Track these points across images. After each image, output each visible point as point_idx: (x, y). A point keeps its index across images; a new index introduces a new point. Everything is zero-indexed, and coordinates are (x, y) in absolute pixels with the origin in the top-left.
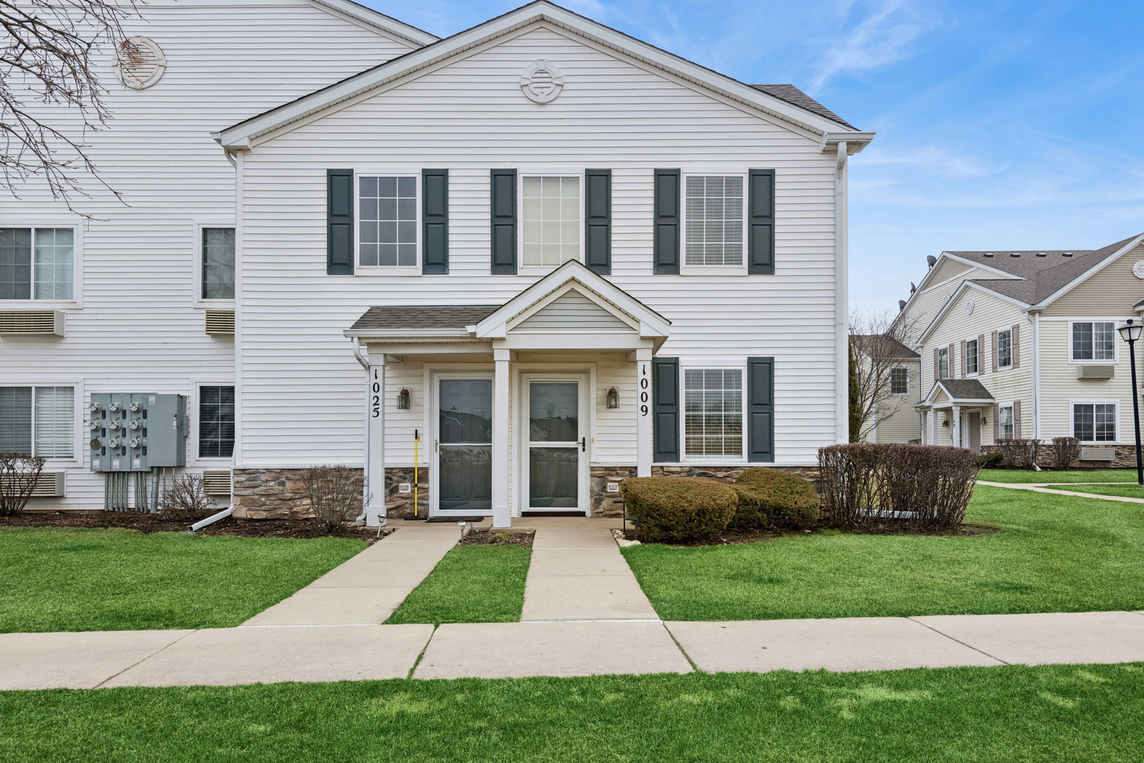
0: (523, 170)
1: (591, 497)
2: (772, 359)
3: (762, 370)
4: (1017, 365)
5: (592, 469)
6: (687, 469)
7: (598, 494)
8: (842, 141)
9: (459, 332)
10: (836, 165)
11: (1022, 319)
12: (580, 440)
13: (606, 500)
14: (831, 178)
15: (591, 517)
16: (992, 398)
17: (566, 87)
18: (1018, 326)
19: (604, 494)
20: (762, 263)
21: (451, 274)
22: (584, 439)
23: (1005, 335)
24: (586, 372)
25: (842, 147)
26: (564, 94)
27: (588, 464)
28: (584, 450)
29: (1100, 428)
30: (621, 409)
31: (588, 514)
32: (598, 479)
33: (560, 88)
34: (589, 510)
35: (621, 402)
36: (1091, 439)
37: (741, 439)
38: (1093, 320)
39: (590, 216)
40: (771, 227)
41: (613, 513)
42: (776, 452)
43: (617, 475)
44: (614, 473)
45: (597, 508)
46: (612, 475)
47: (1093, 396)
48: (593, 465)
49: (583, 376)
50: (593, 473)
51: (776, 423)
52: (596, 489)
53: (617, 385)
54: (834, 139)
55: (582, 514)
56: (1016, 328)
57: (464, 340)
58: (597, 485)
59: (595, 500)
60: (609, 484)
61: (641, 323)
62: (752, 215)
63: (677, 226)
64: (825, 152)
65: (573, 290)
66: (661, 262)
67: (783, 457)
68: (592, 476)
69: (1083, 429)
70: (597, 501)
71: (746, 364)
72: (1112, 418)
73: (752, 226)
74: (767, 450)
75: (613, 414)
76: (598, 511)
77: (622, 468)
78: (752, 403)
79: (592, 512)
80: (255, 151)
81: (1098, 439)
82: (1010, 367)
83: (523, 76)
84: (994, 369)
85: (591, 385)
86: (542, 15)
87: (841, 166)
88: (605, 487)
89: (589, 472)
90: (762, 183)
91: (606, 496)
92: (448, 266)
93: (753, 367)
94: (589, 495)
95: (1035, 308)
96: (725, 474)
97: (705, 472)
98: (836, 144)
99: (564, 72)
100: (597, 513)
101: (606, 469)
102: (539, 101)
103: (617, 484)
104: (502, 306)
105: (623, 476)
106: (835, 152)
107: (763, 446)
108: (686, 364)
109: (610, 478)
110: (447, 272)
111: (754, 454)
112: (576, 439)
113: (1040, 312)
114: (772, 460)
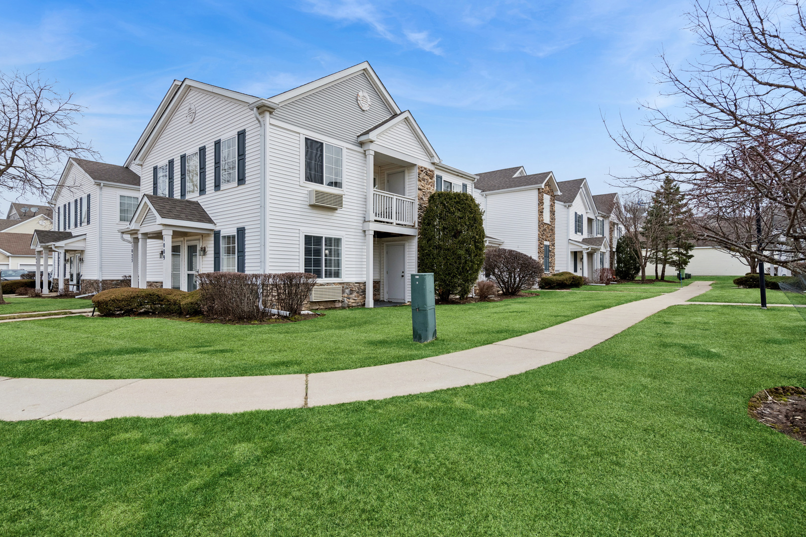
49: (198, 241)
80: (144, 164)
108: (222, 234)
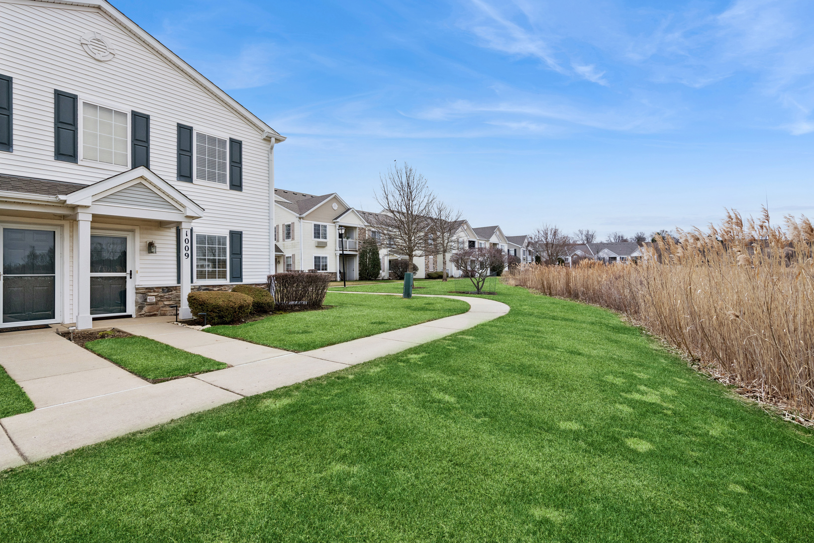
0: (83, 98)
1: (136, 306)
2: (242, 232)
3: (236, 237)
4: (293, 239)
5: (137, 289)
6: (197, 287)
7: (141, 304)
8: (274, 137)
9: (47, 198)
10: (270, 147)
11: (296, 220)
12: (128, 271)
13: (147, 306)
14: (267, 152)
15: (136, 317)
16: (282, 252)
17: (116, 56)
18: (294, 223)
19: (145, 303)
20: (236, 185)
21: (15, 152)
22: (131, 271)
23: (289, 226)
24: (133, 231)
25: (273, 140)
26: (114, 60)
27: (134, 286)
28: (131, 278)
29: (323, 266)
30: (157, 253)
31: (134, 316)
32: (141, 295)
33: (113, 56)
34: (135, 314)
35: (158, 250)
36: (320, 270)
37: (226, 271)
38: (321, 223)
39: (135, 139)
40: (241, 168)
41: (151, 314)
42: (243, 277)
43: (154, 291)
44: (152, 291)
45: (140, 312)
46: (151, 292)
47: (320, 253)
48: (137, 287)
50: (138, 291)
51: (243, 263)
52: (140, 301)
53: (155, 240)
54: (270, 135)
55: (130, 316)
56: (293, 223)
57: (53, 204)
58: (140, 298)
59: (139, 307)
60: (148, 297)
61: (187, 209)
62: (231, 161)
63: (191, 157)
64: (264, 139)
65: (140, 183)
66: (182, 174)
67: (247, 280)
68: (136, 293)
69: (317, 266)
70: (140, 308)
71: (229, 234)
72: (326, 262)
73: (231, 166)
74: (239, 276)
75: (151, 257)
76: (141, 313)
77: (157, 288)
78: (232, 253)
79: (136, 315)
81: (322, 270)
82: (291, 240)
83: (83, 37)
84: (284, 240)
85: (136, 239)
86: (100, 6)
87: (272, 148)
88: (146, 299)
89: (134, 291)
90: (236, 146)
91: (147, 305)
92: (12, 147)
93: (232, 236)
94: (134, 304)
95: (301, 216)
96: (218, 289)
97: (208, 288)
98: (270, 138)
99: (115, 47)
100: (141, 315)
101: (147, 288)
102: (97, 58)
103: (154, 297)
104: (89, 186)
105: (158, 292)
106: (270, 141)
107: (237, 275)
109: (149, 294)
110: (11, 150)
111: (233, 278)
112: (125, 271)
113: (303, 218)
114: (242, 281)
